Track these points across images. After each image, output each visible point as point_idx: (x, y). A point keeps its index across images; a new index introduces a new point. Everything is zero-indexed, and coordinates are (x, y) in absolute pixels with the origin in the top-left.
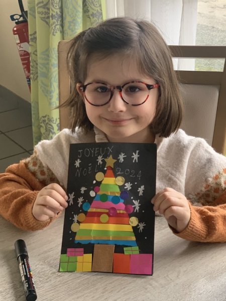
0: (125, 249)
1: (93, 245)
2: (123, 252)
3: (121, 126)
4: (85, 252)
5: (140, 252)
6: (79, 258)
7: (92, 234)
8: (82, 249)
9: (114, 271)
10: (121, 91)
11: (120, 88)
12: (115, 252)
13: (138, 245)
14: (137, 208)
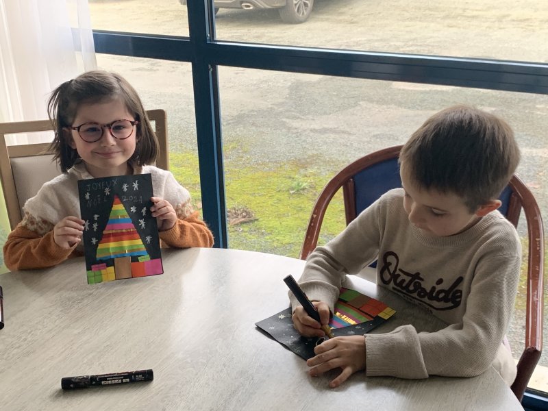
0: (139, 258)
1: (113, 260)
2: (138, 261)
3: (111, 158)
4: (108, 266)
5: (151, 259)
6: (103, 271)
7: (111, 251)
8: (105, 264)
9: (134, 275)
10: (110, 128)
11: (109, 126)
12: (132, 262)
13: (149, 253)
14: (143, 225)
